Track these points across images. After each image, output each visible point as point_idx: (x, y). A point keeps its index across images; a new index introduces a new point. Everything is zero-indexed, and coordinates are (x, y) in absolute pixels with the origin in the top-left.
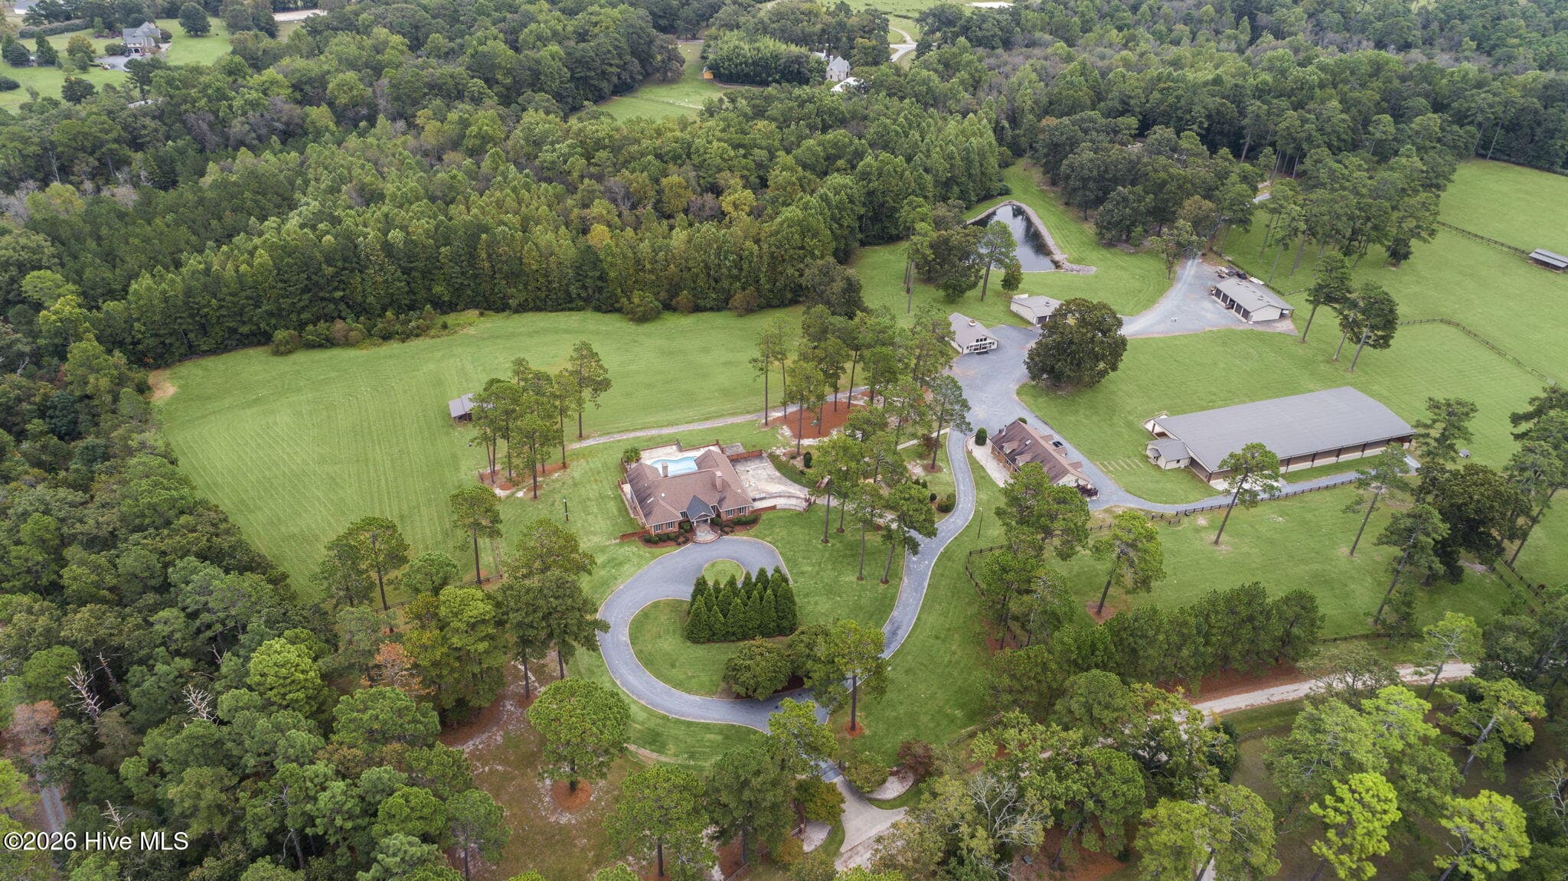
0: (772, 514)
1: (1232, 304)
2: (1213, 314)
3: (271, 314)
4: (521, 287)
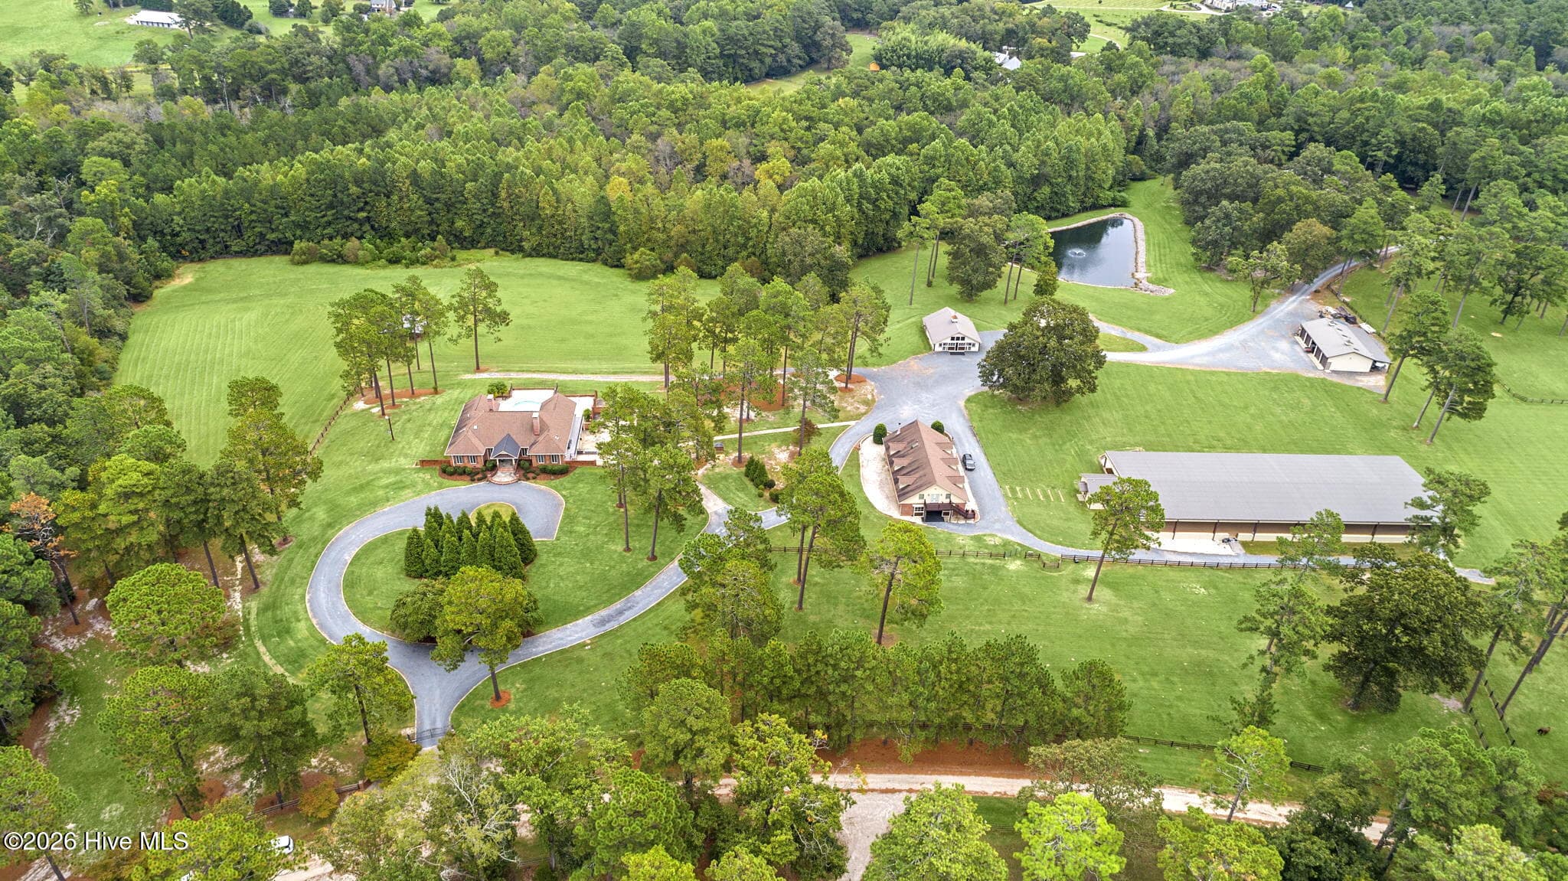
0: (587, 470)
1: (1313, 348)
2: (1285, 356)
3: (297, 225)
4: (534, 230)
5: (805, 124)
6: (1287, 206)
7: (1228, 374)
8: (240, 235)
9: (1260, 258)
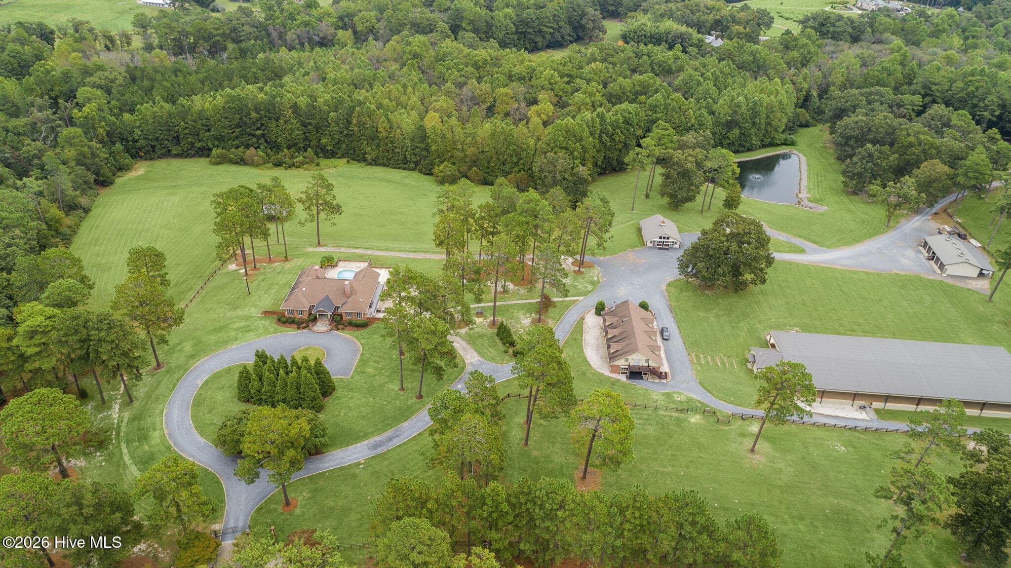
0: (381, 325)
1: (933, 257)
2: (911, 261)
4: (374, 147)
5: (566, 79)
6: (916, 150)
7: (867, 274)
8: (178, 143)
9: (895, 188)
